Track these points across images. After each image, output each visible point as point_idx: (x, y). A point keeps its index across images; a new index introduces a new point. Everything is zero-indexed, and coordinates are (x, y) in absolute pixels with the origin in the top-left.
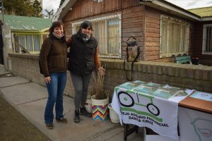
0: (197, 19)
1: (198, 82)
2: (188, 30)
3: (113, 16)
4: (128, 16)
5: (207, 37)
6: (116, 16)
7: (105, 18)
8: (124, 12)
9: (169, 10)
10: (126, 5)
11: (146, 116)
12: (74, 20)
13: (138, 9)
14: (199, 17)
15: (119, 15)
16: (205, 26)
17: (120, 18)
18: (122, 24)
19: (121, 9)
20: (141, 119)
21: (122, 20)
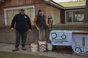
0: (63, 8)
1: (74, 28)
2: (59, 13)
3: (30, 7)
4: (38, 7)
5: (67, 16)
6: (32, 7)
7: (26, 7)
8: (36, 5)
9: (54, 5)
10: (37, 2)
11: (60, 41)
12: (6, 8)
13: (43, 4)
14: (64, 7)
15: (34, 7)
16: (66, 11)
17: (34, 8)
18: (35, 10)
19: (35, 4)
20: (59, 42)
21: (35, 9)
